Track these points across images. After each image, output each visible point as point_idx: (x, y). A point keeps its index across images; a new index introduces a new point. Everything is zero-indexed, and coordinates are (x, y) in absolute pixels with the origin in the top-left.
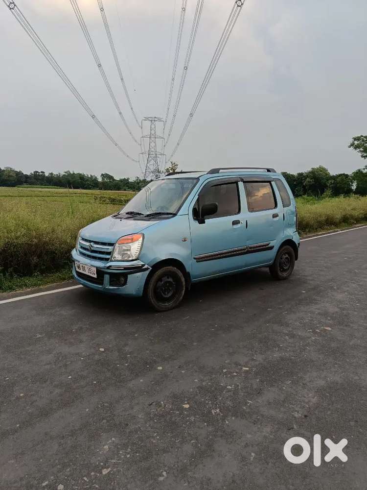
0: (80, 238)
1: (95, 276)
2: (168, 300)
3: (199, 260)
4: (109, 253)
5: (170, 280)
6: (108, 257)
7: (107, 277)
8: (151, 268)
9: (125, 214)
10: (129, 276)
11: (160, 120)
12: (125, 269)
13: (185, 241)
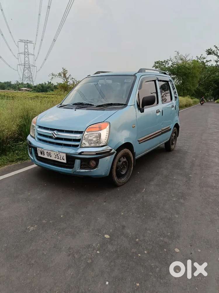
0: (37, 127)
1: (65, 161)
3: (140, 142)
4: (79, 140)
5: (125, 160)
6: (77, 143)
7: (78, 162)
8: (116, 152)
9: (72, 105)
10: (100, 160)
11: (31, 42)
12: (97, 154)
13: (134, 127)
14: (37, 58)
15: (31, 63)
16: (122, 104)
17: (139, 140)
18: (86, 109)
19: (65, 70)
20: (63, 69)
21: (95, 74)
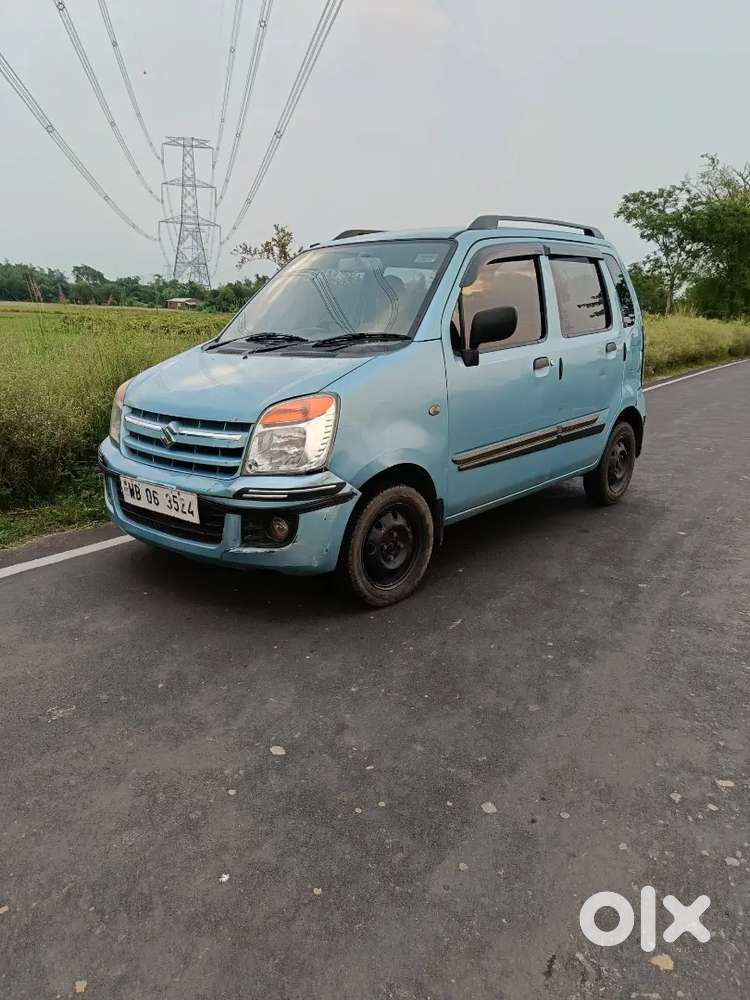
0: (125, 410)
1: (195, 519)
2: (393, 575)
3: (463, 465)
4: (236, 453)
5: (401, 521)
6: (231, 462)
7: (233, 522)
8: (360, 494)
9: (244, 341)
10: (303, 517)
11: (202, 144)
12: (292, 497)
13: (436, 413)
14: (221, 197)
15: (204, 214)
16: (396, 337)
17: (459, 457)
18: (279, 352)
19: (283, 231)
20: (276, 228)
21: (336, 239)
